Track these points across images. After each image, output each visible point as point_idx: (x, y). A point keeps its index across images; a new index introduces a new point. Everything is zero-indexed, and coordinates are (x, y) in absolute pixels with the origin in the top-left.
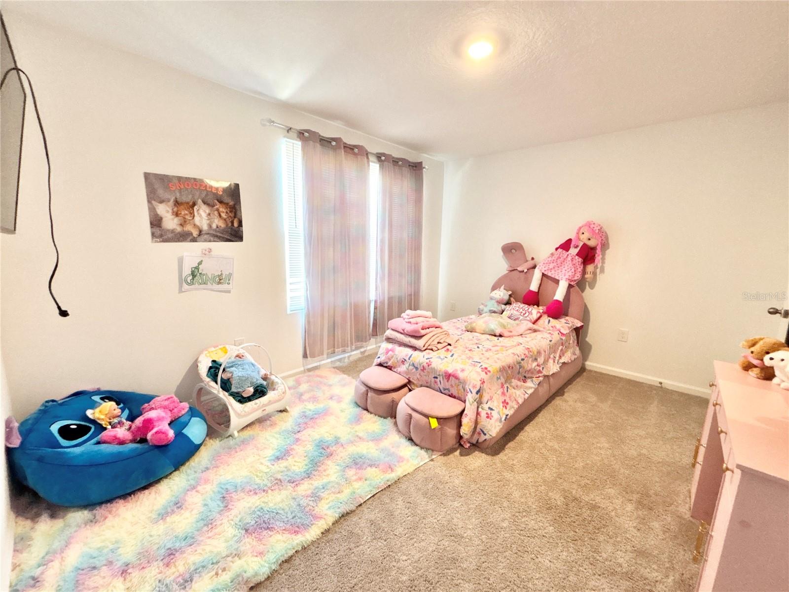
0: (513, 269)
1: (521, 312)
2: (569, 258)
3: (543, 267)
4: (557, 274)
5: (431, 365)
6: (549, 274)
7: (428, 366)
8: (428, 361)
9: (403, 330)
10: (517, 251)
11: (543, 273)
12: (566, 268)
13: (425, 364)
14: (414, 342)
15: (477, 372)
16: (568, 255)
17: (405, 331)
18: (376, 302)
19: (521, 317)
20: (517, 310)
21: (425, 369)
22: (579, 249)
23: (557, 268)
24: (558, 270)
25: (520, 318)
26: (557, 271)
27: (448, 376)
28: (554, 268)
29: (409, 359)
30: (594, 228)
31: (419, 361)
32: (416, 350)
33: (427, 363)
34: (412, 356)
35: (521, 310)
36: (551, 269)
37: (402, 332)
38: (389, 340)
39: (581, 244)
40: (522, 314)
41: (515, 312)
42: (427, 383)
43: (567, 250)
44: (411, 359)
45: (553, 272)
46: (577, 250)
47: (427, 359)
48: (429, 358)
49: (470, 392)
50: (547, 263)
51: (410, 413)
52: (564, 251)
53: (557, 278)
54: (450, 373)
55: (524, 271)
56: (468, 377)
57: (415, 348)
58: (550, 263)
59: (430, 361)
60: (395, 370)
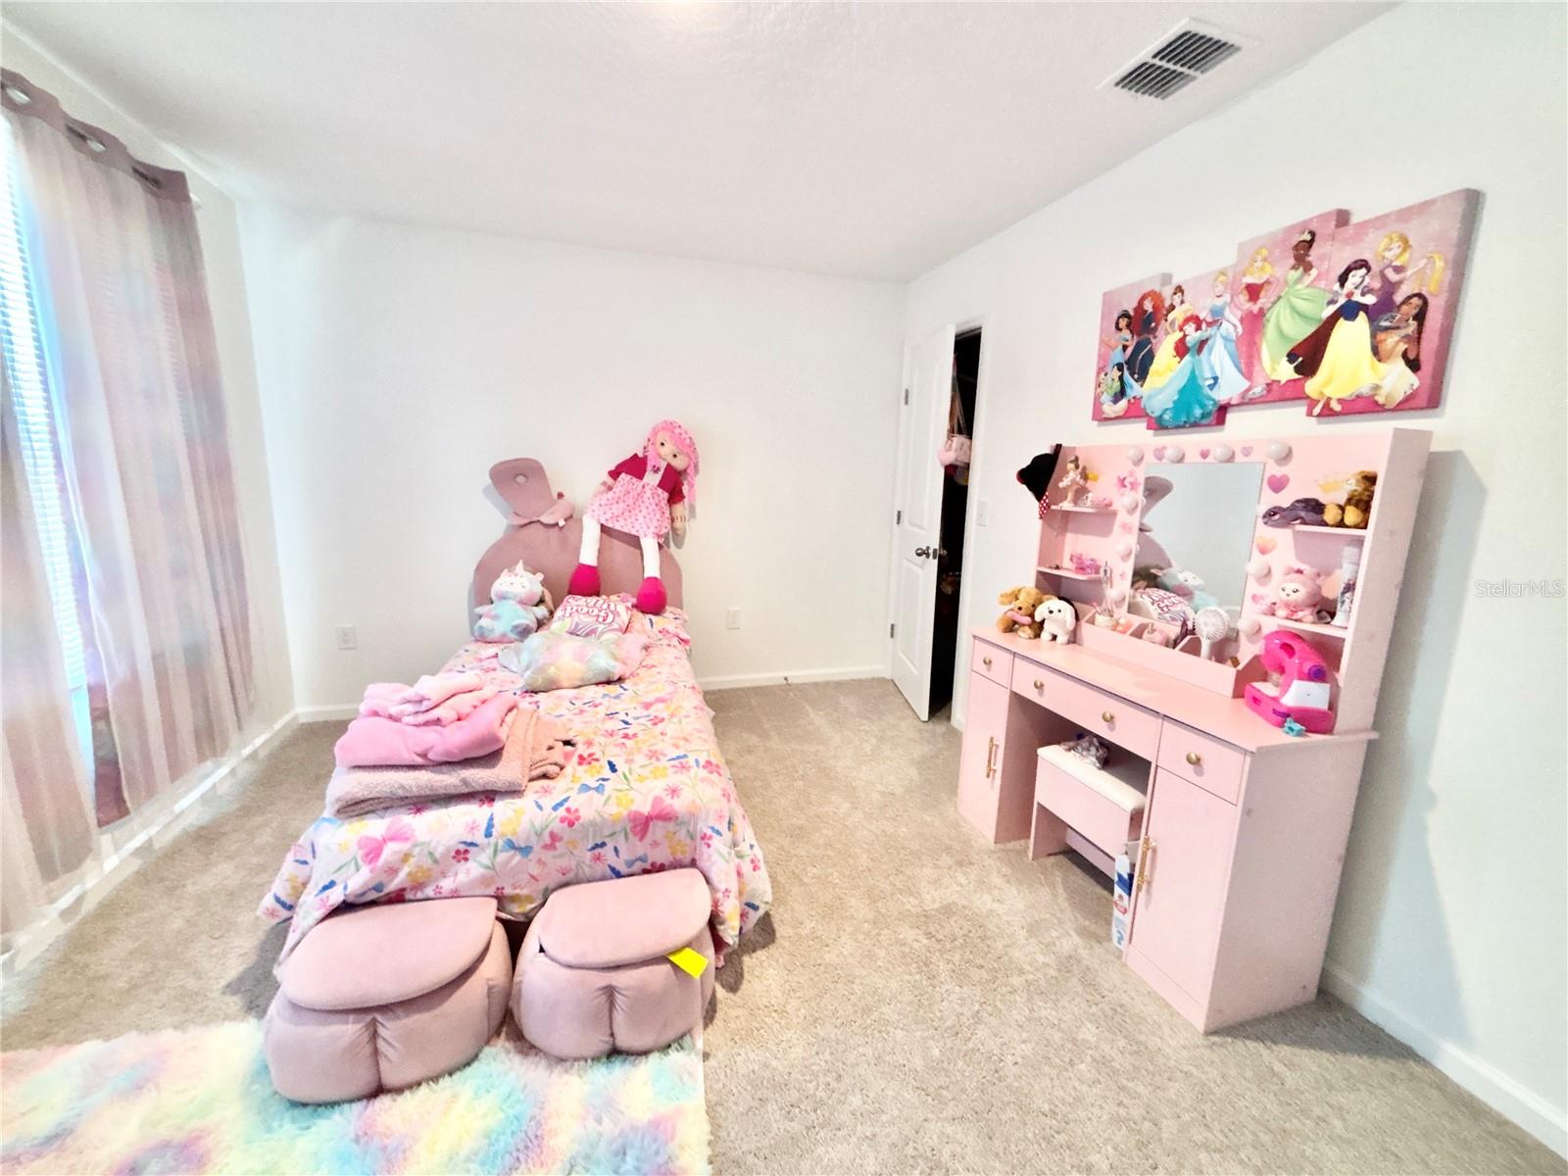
0: (527, 521)
1: (598, 616)
2: (649, 493)
3: (601, 513)
4: (630, 526)
5: (578, 818)
6: (618, 527)
7: (571, 824)
8: (562, 811)
9: (424, 755)
10: (530, 479)
11: (602, 525)
12: (644, 512)
13: (557, 827)
14: (478, 776)
15: (703, 780)
16: (643, 487)
17: (431, 756)
18: (96, 691)
19: (601, 627)
20: (588, 612)
21: (561, 839)
22: (661, 473)
23: (627, 514)
24: (630, 517)
25: (597, 628)
26: (629, 520)
27: (641, 825)
28: (623, 513)
29: (488, 834)
30: (681, 434)
31: (532, 823)
32: (493, 800)
33: (562, 820)
34: (495, 822)
35: (596, 612)
36: (617, 517)
37: (419, 761)
38: (355, 808)
39: (663, 465)
40: (601, 619)
41: (582, 617)
42: (564, 874)
43: (640, 475)
44: (494, 832)
45: (622, 522)
46: (658, 477)
47: (555, 808)
48: (560, 804)
49: (715, 835)
50: (606, 505)
51: (603, 984)
52: (635, 480)
53: (634, 532)
54: (646, 814)
55: (557, 524)
56: (698, 802)
57: (488, 796)
58: (612, 504)
59: (568, 810)
60: (429, 892)
